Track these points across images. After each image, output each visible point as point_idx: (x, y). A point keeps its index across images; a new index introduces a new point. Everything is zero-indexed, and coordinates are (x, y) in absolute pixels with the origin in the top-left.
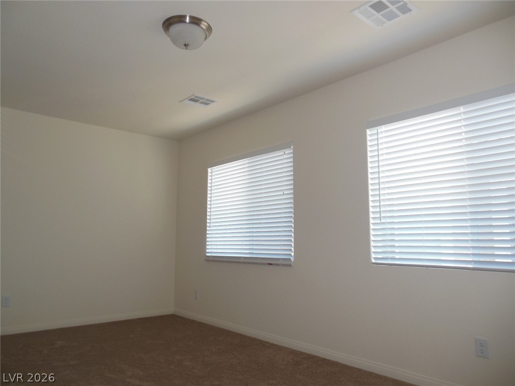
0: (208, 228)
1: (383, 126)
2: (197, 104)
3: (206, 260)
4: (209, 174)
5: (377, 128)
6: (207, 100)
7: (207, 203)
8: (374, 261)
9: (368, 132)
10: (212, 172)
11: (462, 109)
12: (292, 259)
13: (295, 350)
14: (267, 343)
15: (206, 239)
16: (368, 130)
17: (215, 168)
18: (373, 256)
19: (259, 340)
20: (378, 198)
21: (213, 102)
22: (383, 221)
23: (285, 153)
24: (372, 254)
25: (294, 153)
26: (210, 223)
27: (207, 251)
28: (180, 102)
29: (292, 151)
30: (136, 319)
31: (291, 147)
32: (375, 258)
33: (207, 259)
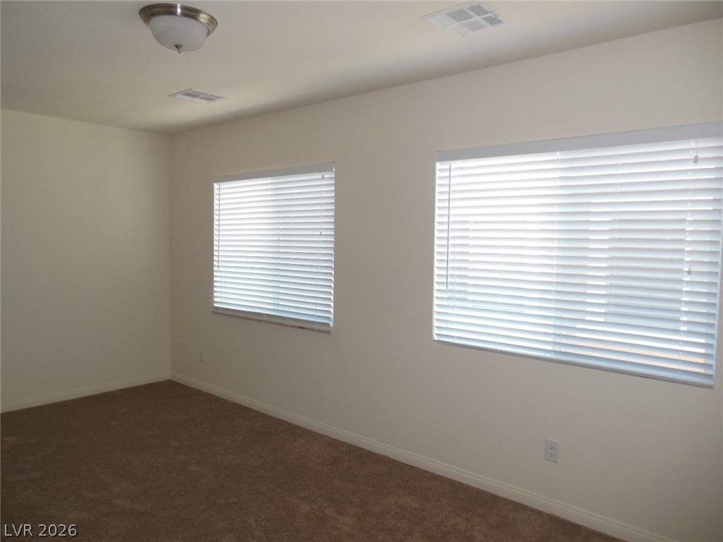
0: (215, 269)
1: (458, 162)
2: (196, 100)
3: (213, 312)
4: (216, 191)
5: (451, 162)
6: (211, 95)
7: (213, 228)
8: (436, 338)
9: (438, 166)
10: (219, 189)
11: (558, 155)
12: (332, 325)
13: (334, 440)
14: (299, 428)
15: (213, 284)
16: (438, 164)
17: (225, 185)
18: (436, 331)
19: (288, 423)
20: (445, 258)
21: (220, 98)
22: (450, 287)
23: (323, 176)
24: (435, 329)
25: (336, 178)
26: (218, 256)
27: (215, 300)
28: (169, 96)
29: (334, 176)
30: (118, 390)
31: (332, 170)
32: (437, 335)
33: (215, 311)
